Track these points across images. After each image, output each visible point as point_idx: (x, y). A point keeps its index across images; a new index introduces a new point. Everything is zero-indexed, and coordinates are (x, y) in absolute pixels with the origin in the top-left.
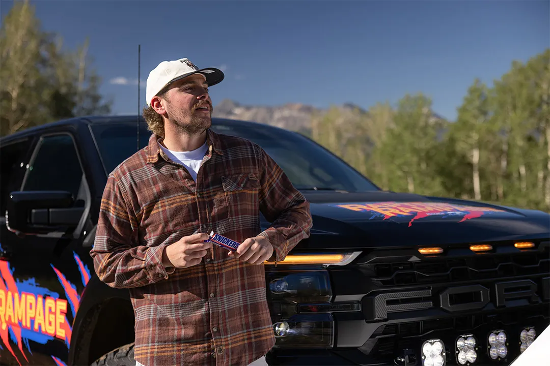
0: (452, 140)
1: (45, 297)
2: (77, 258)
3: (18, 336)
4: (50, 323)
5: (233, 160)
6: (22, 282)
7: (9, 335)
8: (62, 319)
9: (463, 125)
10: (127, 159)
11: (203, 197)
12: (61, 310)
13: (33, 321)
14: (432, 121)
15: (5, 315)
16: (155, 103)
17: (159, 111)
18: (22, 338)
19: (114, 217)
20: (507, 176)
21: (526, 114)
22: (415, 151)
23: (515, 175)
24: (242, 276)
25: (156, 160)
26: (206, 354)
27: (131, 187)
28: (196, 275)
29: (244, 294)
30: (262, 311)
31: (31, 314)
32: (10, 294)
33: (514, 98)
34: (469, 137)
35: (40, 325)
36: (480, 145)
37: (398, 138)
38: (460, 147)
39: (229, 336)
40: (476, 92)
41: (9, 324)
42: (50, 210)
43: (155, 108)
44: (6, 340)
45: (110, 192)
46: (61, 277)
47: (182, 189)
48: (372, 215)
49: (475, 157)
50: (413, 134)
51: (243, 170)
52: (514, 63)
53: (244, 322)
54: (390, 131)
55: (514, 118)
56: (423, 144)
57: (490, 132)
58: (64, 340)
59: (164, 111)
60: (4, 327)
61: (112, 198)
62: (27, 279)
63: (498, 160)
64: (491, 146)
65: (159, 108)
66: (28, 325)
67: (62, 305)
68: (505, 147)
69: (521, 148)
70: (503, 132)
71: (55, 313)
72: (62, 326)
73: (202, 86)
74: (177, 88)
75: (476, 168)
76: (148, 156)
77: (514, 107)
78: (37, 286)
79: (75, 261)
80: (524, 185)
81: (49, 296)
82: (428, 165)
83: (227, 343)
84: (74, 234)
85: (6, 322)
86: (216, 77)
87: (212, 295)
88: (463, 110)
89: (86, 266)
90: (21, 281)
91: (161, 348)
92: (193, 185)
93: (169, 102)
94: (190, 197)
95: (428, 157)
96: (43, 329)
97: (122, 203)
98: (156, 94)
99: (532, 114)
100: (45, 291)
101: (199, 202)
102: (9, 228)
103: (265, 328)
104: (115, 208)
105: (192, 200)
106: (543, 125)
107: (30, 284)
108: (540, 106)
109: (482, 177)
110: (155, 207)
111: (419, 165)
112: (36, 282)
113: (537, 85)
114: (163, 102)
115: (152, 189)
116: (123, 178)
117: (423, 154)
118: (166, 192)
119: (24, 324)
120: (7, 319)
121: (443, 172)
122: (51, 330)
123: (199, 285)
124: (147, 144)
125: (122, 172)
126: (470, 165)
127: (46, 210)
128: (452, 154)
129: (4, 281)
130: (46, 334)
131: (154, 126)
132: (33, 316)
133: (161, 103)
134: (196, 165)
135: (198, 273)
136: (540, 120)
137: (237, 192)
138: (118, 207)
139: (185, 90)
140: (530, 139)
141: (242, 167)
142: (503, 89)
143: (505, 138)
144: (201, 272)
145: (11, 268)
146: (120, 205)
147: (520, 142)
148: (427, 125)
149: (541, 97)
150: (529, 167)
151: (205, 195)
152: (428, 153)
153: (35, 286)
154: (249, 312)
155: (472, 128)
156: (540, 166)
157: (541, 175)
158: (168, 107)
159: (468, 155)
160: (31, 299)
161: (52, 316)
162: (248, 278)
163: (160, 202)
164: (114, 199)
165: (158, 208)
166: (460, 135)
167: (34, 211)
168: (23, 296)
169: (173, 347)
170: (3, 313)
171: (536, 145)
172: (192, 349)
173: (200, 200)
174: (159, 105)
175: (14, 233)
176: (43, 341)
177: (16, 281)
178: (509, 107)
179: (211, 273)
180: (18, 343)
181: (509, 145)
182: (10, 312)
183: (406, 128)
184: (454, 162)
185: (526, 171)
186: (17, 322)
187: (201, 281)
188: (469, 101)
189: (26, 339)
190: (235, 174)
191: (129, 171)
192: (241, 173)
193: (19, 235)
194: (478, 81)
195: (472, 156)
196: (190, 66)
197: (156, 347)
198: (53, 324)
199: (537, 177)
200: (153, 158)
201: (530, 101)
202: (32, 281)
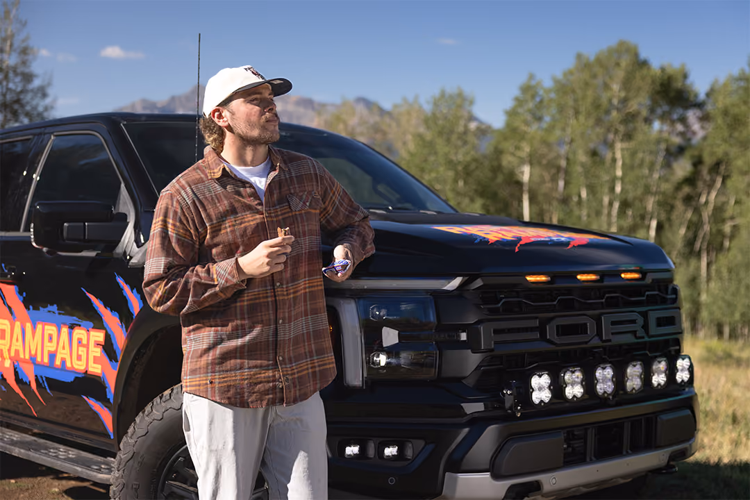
0: (498, 152)
1: (72, 327)
2: (120, 281)
3: (29, 374)
4: (79, 358)
5: (296, 177)
6: (39, 309)
7: (16, 373)
8: (98, 352)
9: (512, 132)
10: (183, 173)
11: (271, 217)
12: (95, 341)
13: (52, 356)
14: (473, 126)
15: (9, 350)
16: (216, 114)
17: (221, 123)
18: (36, 376)
19: (174, 235)
20: (565, 201)
21: (591, 122)
22: (451, 164)
23: (575, 199)
24: (305, 301)
25: (218, 175)
26: (271, 384)
27: (194, 202)
28: (265, 300)
29: (307, 320)
30: (325, 338)
31: (50, 347)
32: (18, 324)
33: (576, 101)
34: (518, 148)
35: (63, 361)
36: (532, 160)
37: (429, 146)
38: (507, 160)
39: (294, 364)
40: (529, 90)
41: (15, 361)
42: (86, 224)
43: (216, 120)
44: (11, 380)
45: (167, 210)
46: (97, 303)
47: (249, 208)
48: (476, 239)
49: (526, 174)
50: (448, 140)
51: (307, 188)
52: (579, 56)
53: (307, 350)
54: (420, 137)
55: (575, 126)
56: (461, 156)
57: (545, 142)
58: (99, 377)
59: (227, 123)
60: (8, 363)
61: (171, 215)
62: (45, 307)
63: (554, 179)
64: (544, 162)
65: (221, 120)
66: (46, 360)
67: (99, 336)
68: (563, 163)
69: (583, 165)
70: (560, 143)
71: (87, 346)
72: (96, 360)
73: (269, 97)
74: (242, 99)
75: (526, 188)
76: (207, 171)
77: (577, 113)
78: (60, 314)
79: (118, 284)
80: (584, 212)
81: (80, 326)
82: (466, 183)
83: (293, 371)
84: (114, 252)
85: (10, 358)
86: (283, 87)
87: (281, 321)
88: (512, 114)
89: (135, 290)
90: (36, 308)
91: (223, 378)
92: (261, 204)
93: (233, 114)
94: (258, 216)
95: (467, 173)
96: (68, 364)
97: (183, 218)
98: (217, 104)
99: (599, 122)
100: (74, 319)
101: (267, 221)
102: (34, 244)
103: (328, 357)
104: (174, 225)
105: (260, 218)
106: (611, 136)
107: (49, 311)
108: (608, 112)
109: (532, 200)
110: (223, 226)
111: (456, 181)
112: (58, 310)
113: (606, 86)
114: (225, 113)
115: (217, 207)
116: (182, 192)
117: (460, 168)
118: (233, 211)
119: (39, 359)
120: (13, 354)
121: (485, 191)
122: (80, 366)
123: (268, 310)
124: (201, 156)
125: (181, 186)
126: (519, 184)
127: (82, 224)
128: (497, 169)
129: (10, 308)
130: (73, 371)
131: (212, 139)
132: (53, 349)
133: (223, 114)
134: (261, 183)
135: (267, 297)
136: (608, 130)
137: (303, 211)
138: (178, 224)
139: (251, 102)
140: (594, 154)
141: (306, 185)
142: (563, 88)
143: (563, 150)
144: (271, 296)
145: (20, 293)
146: (181, 222)
147: (582, 157)
148: (466, 132)
149: (610, 101)
150: (592, 189)
151: (273, 215)
152: (466, 167)
153: (57, 314)
154: (312, 339)
155: (522, 136)
156: (606, 190)
157: (606, 200)
158: (232, 119)
159: (517, 172)
160: (51, 329)
161: (82, 351)
162: (310, 304)
163: (227, 222)
164: (173, 216)
165: (226, 228)
166: (508, 146)
167: (65, 224)
168: (39, 327)
169: (235, 376)
170: (7, 347)
171: (602, 162)
172: (258, 378)
173: (269, 219)
174: (220, 117)
175: (40, 250)
176: (69, 378)
177: (27, 308)
178: (571, 112)
179: (281, 298)
180: (30, 382)
181: (568, 159)
182: (18, 345)
183: (440, 133)
184: (500, 178)
185: (588, 195)
186: (27, 357)
187: (271, 306)
188: (519, 102)
189: (42, 377)
190: (300, 192)
191: (190, 186)
192: (305, 191)
193: (48, 252)
194: (532, 77)
195: (522, 173)
196: (255, 75)
197: (217, 377)
198: (84, 358)
199: (601, 201)
200: (214, 173)
201: (597, 105)
202: (54, 308)
